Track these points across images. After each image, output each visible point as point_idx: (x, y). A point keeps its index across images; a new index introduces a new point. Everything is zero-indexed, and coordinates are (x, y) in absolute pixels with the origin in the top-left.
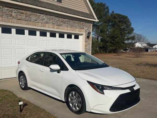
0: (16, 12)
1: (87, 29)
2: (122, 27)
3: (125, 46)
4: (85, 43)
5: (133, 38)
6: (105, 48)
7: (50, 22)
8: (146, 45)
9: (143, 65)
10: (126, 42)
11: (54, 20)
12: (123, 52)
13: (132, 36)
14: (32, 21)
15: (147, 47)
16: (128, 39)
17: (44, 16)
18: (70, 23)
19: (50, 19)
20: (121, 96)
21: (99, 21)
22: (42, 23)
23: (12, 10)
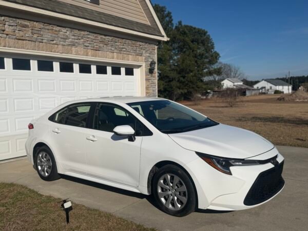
0: (12, 24)
1: (148, 55)
2: (198, 51)
3: (204, 87)
4: (146, 83)
5: (219, 72)
6: (169, 91)
7: (79, 44)
8: (241, 83)
9: (248, 120)
10: (206, 79)
11: (88, 39)
12: (200, 97)
13: (216, 67)
14: (44, 41)
15: (243, 87)
16: (210, 73)
17: (68, 32)
18: (116, 44)
19: (79, 38)
20: (262, 176)
21: (169, 39)
22: (64, 45)
23: (4, 20)
